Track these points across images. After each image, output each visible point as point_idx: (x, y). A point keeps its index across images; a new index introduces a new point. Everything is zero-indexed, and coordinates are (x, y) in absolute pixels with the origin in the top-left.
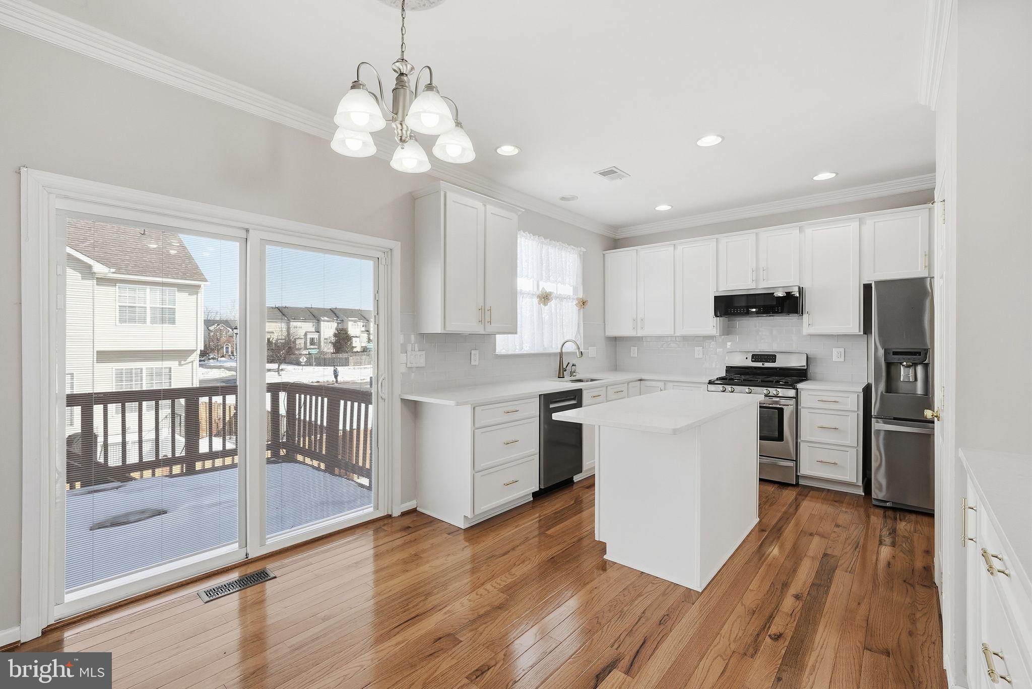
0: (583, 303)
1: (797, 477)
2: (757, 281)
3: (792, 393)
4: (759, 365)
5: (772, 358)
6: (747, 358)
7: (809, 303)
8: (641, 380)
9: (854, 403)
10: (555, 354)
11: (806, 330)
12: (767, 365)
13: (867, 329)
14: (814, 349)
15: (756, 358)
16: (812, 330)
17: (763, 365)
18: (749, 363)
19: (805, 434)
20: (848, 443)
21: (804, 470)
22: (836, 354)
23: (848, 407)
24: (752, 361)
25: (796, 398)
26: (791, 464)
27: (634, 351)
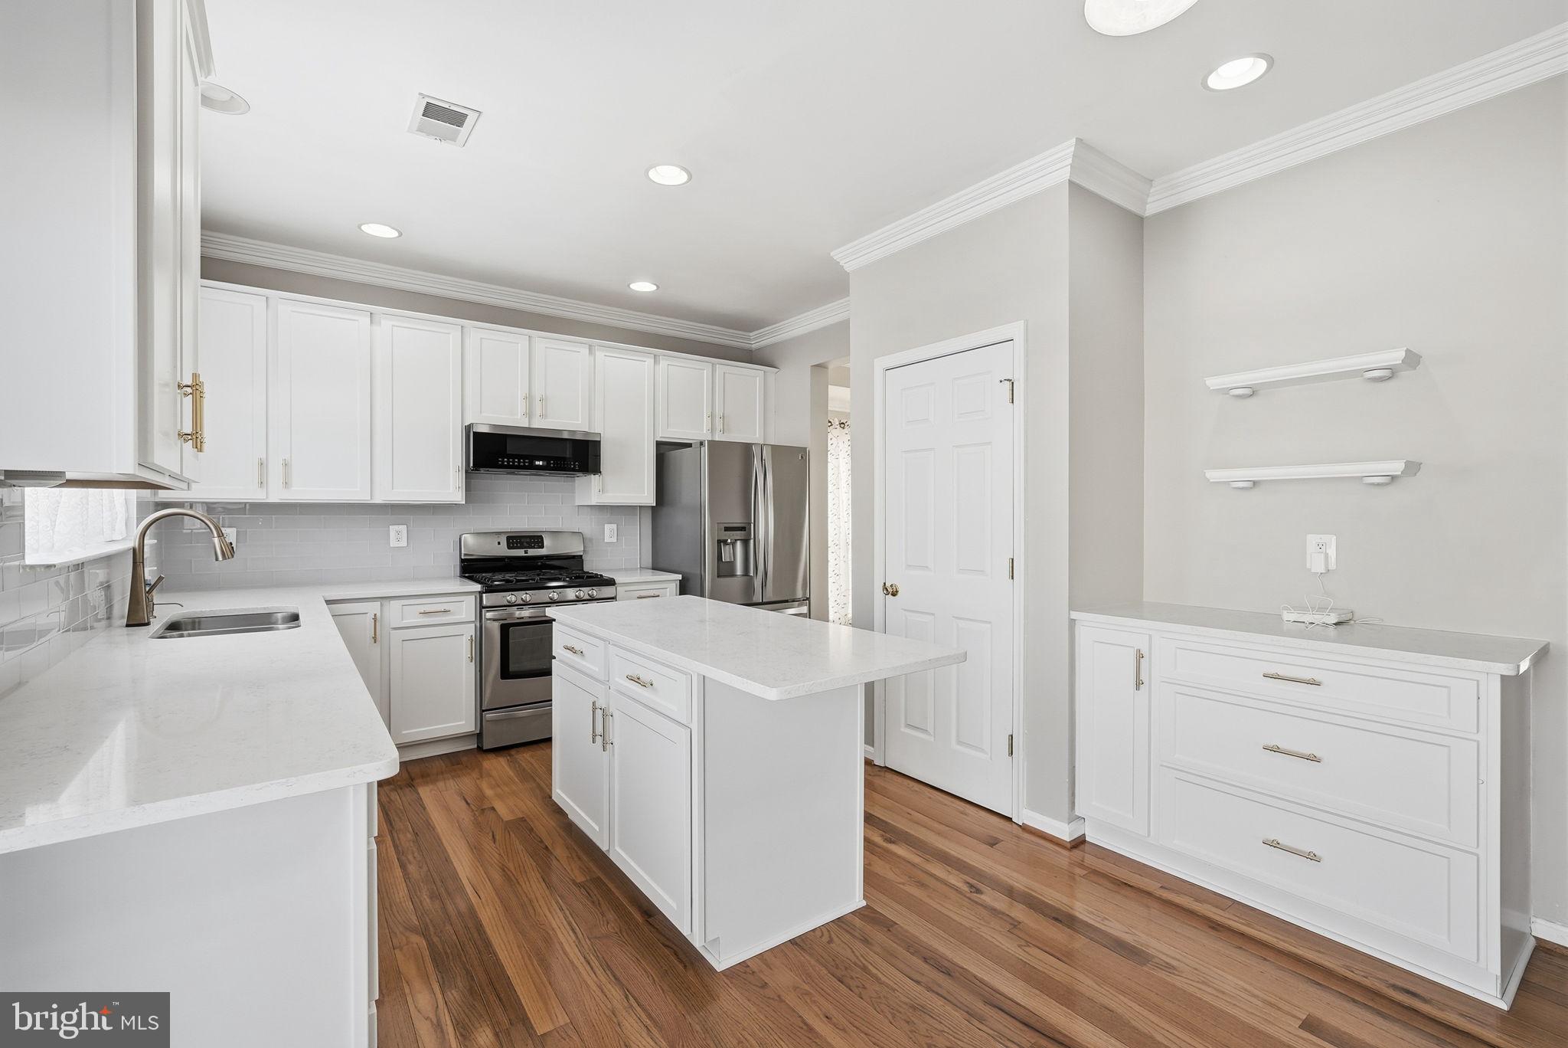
4: (520, 553)
5: (536, 540)
6: (499, 543)
12: (532, 552)
15: (514, 541)
17: (526, 552)
18: (502, 550)
22: (610, 531)
24: (509, 547)
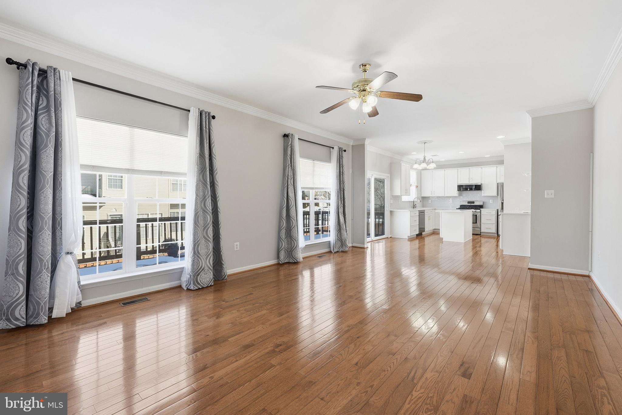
0: (417, 187)
1: (481, 233)
2: (469, 181)
3: (479, 211)
4: (470, 204)
5: (473, 202)
7: (483, 187)
8: (435, 209)
9: (494, 213)
10: (412, 201)
11: (483, 195)
12: (472, 204)
13: (498, 195)
14: (485, 200)
15: (469, 202)
16: (485, 195)
18: (467, 204)
19: (482, 221)
20: (493, 223)
21: (482, 231)
22: (491, 201)
23: (493, 214)
25: (480, 212)
26: (479, 229)
27: (430, 201)
